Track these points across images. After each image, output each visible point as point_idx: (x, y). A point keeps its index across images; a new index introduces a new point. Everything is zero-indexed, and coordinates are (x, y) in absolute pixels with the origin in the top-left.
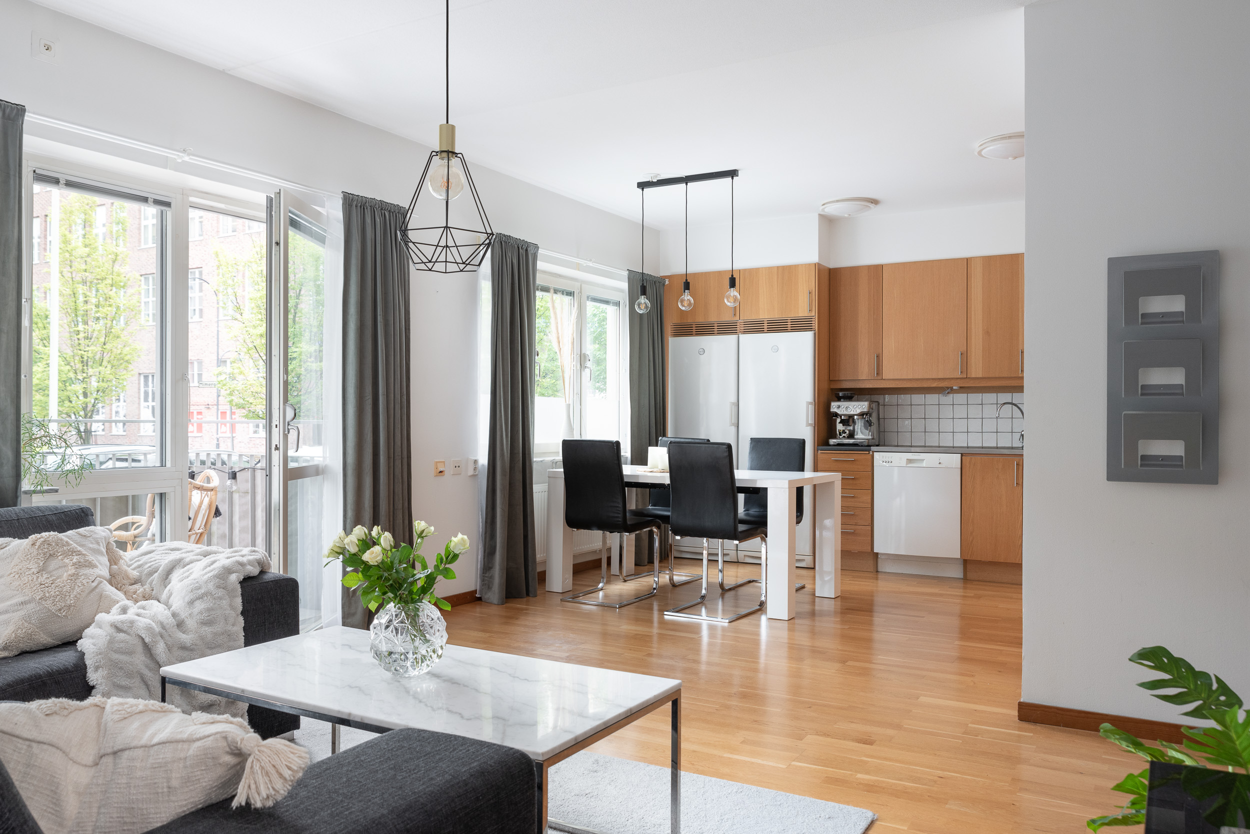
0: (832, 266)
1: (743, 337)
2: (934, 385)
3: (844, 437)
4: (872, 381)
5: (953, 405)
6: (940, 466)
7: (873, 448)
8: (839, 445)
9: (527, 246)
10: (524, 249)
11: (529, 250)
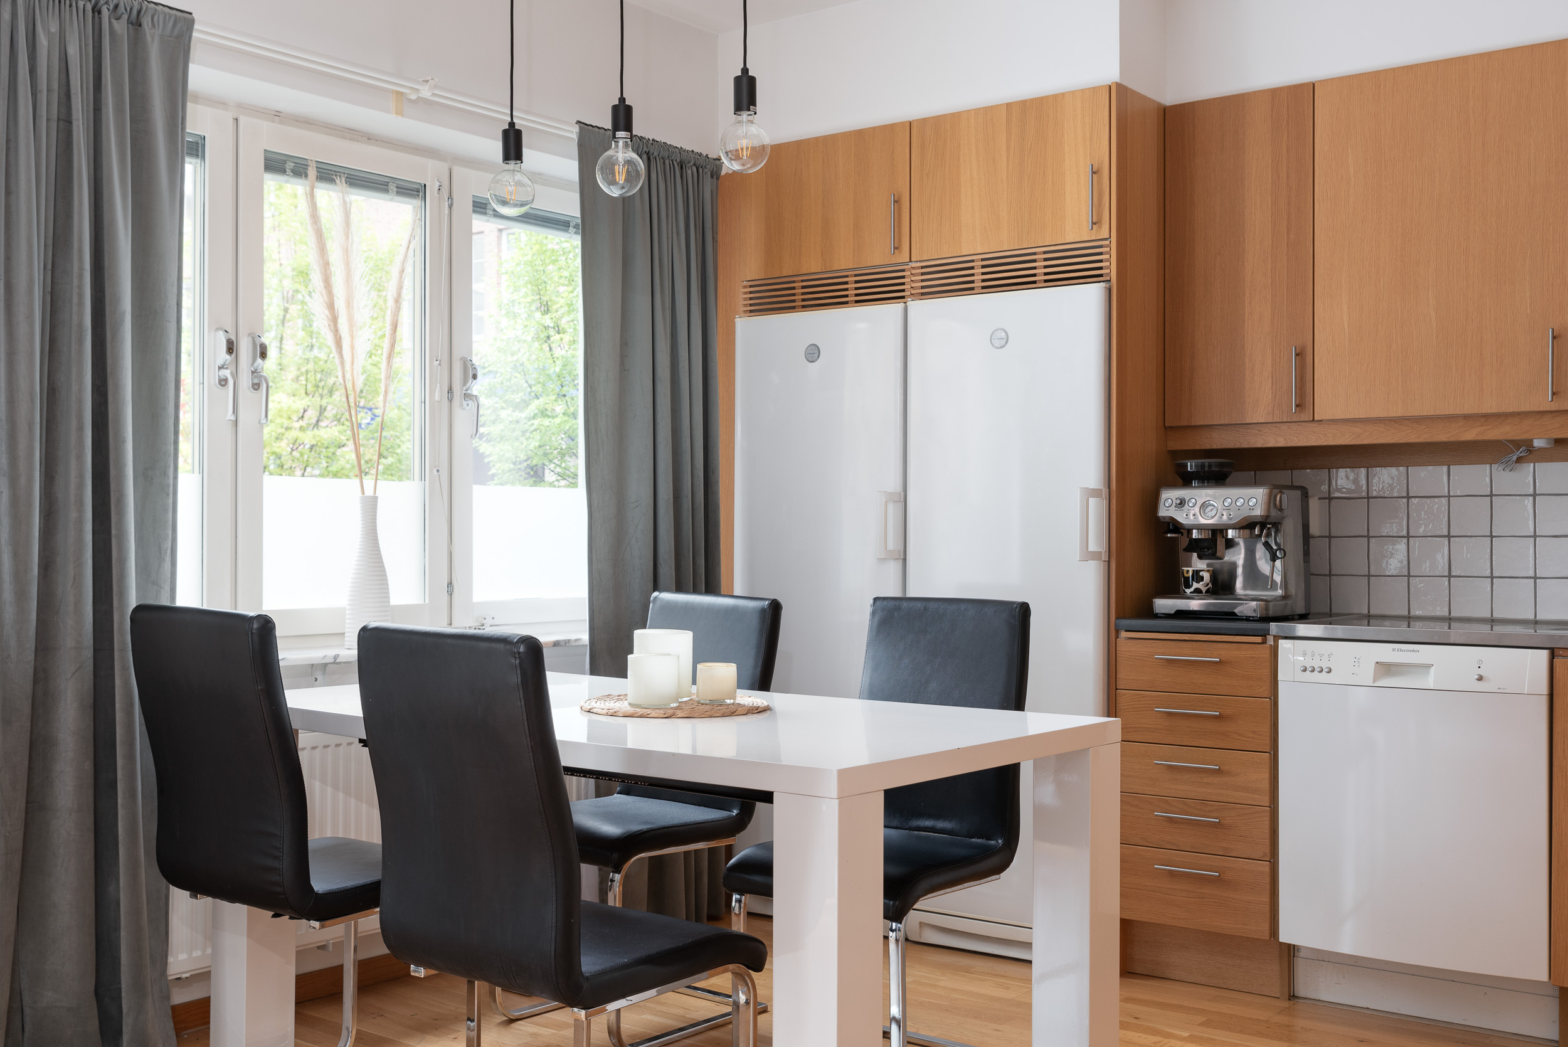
0: (1170, 98)
1: (917, 307)
2: (1470, 434)
3: (1198, 591)
4: (1285, 427)
5: (1534, 495)
6: (1480, 687)
7: (1274, 627)
8: (1181, 614)
9: (139, 12)
10: (125, 17)
11: (146, 22)
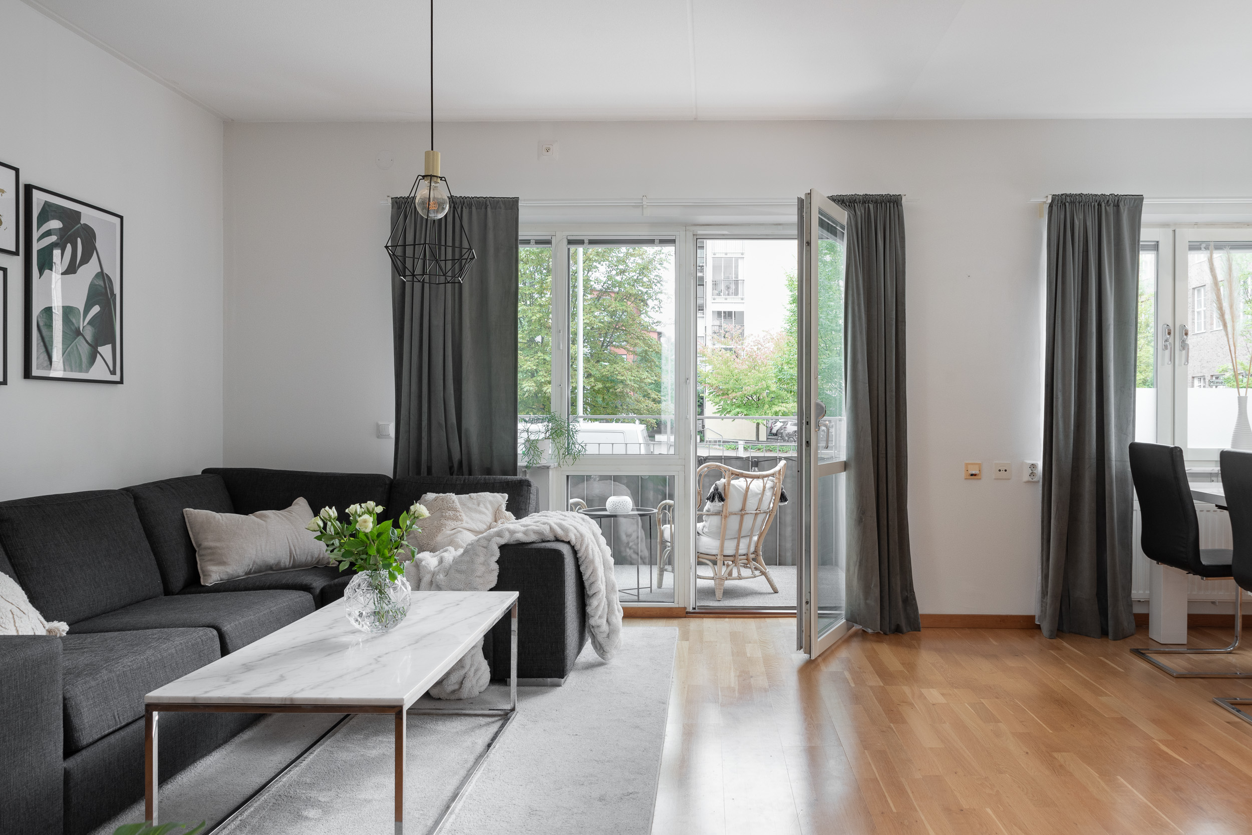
9: (1118, 201)
10: (1112, 204)
11: (1121, 205)
